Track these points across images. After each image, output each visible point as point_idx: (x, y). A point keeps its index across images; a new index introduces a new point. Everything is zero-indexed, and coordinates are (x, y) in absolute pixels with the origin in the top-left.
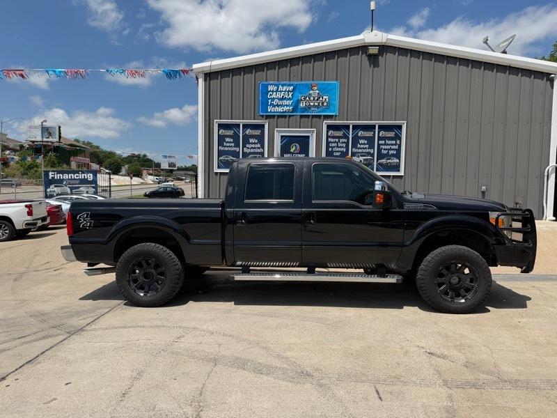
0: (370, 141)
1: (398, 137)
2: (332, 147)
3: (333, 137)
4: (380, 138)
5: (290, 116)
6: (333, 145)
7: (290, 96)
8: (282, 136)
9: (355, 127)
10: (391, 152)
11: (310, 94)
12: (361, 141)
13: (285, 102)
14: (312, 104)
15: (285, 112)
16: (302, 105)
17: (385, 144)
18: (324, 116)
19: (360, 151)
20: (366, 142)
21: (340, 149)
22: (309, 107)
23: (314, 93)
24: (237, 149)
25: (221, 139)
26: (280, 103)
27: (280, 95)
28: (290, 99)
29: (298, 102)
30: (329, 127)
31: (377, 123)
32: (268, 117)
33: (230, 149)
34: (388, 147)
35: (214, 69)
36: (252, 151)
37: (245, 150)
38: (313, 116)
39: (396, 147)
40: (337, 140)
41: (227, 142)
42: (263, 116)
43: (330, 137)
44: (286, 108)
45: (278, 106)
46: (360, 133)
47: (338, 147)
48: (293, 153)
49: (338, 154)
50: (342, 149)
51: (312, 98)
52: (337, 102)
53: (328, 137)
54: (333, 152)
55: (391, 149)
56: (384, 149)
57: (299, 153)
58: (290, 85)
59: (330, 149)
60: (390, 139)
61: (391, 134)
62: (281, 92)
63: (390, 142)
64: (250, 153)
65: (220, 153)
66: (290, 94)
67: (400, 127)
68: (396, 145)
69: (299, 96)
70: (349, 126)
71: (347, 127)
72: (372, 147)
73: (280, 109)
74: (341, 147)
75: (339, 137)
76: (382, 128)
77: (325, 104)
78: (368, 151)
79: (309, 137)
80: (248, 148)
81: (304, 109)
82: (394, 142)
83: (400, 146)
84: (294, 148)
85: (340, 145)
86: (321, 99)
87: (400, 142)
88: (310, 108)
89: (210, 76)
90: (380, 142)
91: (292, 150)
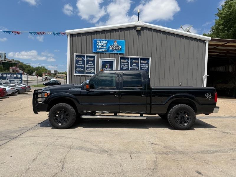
0: (137, 64)
1: (148, 63)
2: (122, 66)
3: (123, 62)
4: (141, 63)
5: (106, 53)
6: (123, 65)
7: (106, 45)
8: (102, 61)
9: (131, 59)
11: (114, 45)
12: (134, 64)
13: (104, 47)
14: (114, 49)
15: (104, 51)
16: (111, 49)
17: (143, 66)
18: (119, 54)
19: (133, 68)
20: (136, 64)
21: (125, 67)
22: (113, 50)
23: (116, 44)
24: (84, 66)
25: (77, 61)
26: (102, 48)
27: (101, 44)
28: (105, 46)
29: (109, 47)
30: (121, 58)
31: (140, 57)
32: (96, 53)
33: (81, 65)
34: (144, 67)
35: (74, 33)
36: (90, 66)
37: (87, 66)
38: (115, 53)
39: (147, 67)
40: (124, 63)
41: (79, 63)
42: (94, 53)
43: (122, 62)
44: (104, 50)
45: (101, 49)
46: (134, 61)
47: (125, 66)
48: (107, 68)
49: (125, 69)
50: (126, 67)
51: (114, 46)
52: (124, 49)
53: (121, 62)
54: (123, 68)
55: (145, 68)
56: (143, 68)
57: (109, 68)
58: (105, 41)
59: (122, 67)
60: (145, 63)
61: (145, 62)
62: (102, 43)
63: (145, 65)
65: (76, 67)
66: (106, 44)
67: (148, 59)
68: (147, 66)
69: (109, 45)
71: (128, 58)
72: (138, 66)
73: (102, 50)
74: (126, 66)
75: (125, 62)
76: (142, 59)
77: (120, 49)
78: (136, 68)
79: (113, 62)
81: (112, 50)
82: (146, 65)
83: (148, 66)
84: (107, 66)
85: (125, 65)
86: (118, 47)
87: (149, 65)
88: (114, 50)
89: (72, 35)
90: (141, 65)
91: (106, 67)
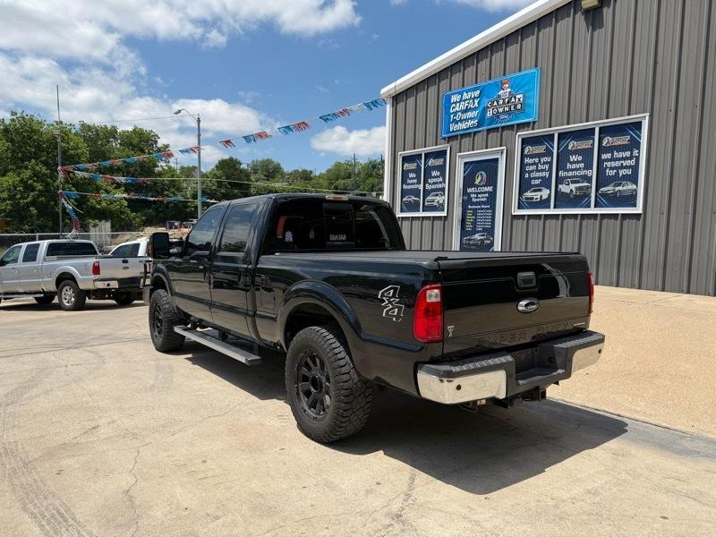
0: (587, 153)
1: (635, 144)
2: (530, 172)
3: (532, 156)
4: (601, 150)
5: (475, 133)
6: (532, 168)
7: (476, 104)
8: (466, 163)
9: (563, 136)
10: (622, 172)
11: (499, 96)
12: (573, 158)
13: (470, 114)
14: (501, 110)
15: (470, 128)
16: (489, 114)
17: (613, 159)
18: (518, 125)
19: (570, 174)
20: (580, 158)
21: (540, 174)
22: (497, 115)
23: (505, 92)
25: (405, 174)
26: (464, 116)
27: (463, 106)
28: (475, 109)
29: (485, 109)
30: (525, 142)
31: (596, 124)
32: (450, 139)
33: (413, 187)
34: (617, 164)
35: (400, 89)
36: (434, 187)
37: (428, 187)
38: (503, 128)
39: (632, 162)
40: (537, 160)
42: (444, 138)
43: (527, 156)
44: (470, 123)
45: (461, 121)
46: (572, 145)
47: (538, 171)
48: (478, 186)
49: (537, 182)
50: (543, 174)
51: (501, 102)
52: (536, 101)
53: (523, 156)
54: (530, 179)
55: (622, 167)
56: (611, 168)
58: (475, 90)
59: (527, 175)
61: (623, 140)
62: (465, 101)
63: (621, 155)
64: (433, 190)
65: (404, 193)
66: (476, 101)
67: (638, 125)
68: (631, 158)
69: (486, 102)
70: (553, 135)
71: (551, 137)
72: (588, 166)
73: (463, 126)
74: (542, 171)
75: (539, 156)
76: (605, 131)
77: (519, 107)
78: (582, 173)
79: (498, 159)
80: (430, 184)
81: (492, 120)
82: (628, 154)
83: (638, 158)
84: (480, 179)
85: (540, 167)
86: (513, 100)
87: (639, 153)
88: (498, 117)
90: (604, 156)
91: (477, 182)
